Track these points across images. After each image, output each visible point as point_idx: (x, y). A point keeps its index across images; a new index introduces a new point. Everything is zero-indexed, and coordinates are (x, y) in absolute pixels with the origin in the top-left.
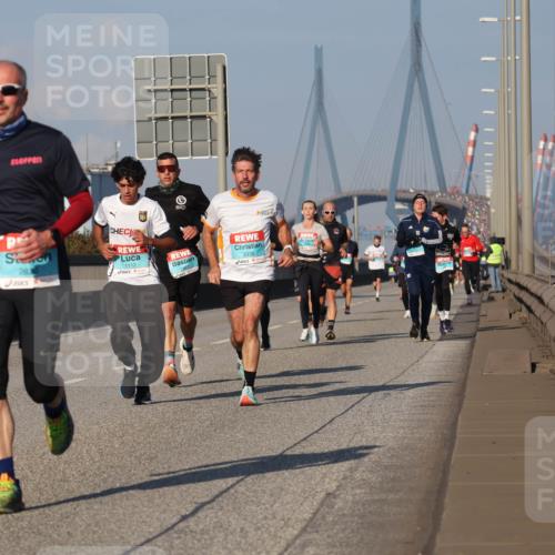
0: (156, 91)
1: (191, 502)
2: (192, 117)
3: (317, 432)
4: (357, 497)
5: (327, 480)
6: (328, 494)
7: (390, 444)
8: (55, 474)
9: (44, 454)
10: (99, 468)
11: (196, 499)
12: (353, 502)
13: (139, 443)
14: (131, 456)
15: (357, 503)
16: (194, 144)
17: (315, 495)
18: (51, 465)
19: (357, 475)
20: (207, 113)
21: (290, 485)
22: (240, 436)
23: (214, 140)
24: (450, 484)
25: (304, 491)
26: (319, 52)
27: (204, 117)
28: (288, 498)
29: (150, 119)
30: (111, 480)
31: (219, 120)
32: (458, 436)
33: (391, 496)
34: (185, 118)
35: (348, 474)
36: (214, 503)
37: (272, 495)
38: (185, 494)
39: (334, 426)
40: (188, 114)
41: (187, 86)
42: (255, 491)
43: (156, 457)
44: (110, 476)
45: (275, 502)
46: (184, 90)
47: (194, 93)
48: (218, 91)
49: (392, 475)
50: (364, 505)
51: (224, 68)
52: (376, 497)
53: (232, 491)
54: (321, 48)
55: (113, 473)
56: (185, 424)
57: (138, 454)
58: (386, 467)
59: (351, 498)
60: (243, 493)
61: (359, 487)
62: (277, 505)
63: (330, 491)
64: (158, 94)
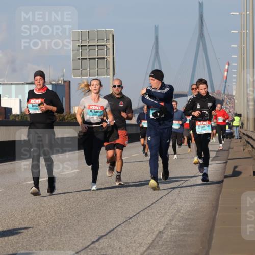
0: (81, 46)
1: (96, 235)
2: (98, 58)
3: (154, 203)
4: (173, 233)
5: (159, 225)
6: (160, 232)
7: (188, 209)
8: (34, 222)
9: (29, 213)
10: (54, 219)
11: (99, 234)
12: (171, 235)
13: (73, 208)
14: (69, 214)
15: (173, 236)
16: (99, 70)
17: (153, 233)
18: (33, 218)
19: (173, 223)
20: (105, 56)
21: (142, 228)
22: (119, 205)
23: (108, 69)
24: (216, 227)
25: (148, 230)
26: (156, 28)
27: (104, 58)
28: (141, 233)
29: (79, 59)
30: (59, 225)
31: (110, 59)
32: (219, 205)
33: (188, 233)
34: (95, 58)
35: (169, 222)
36: (107, 236)
37: (134, 232)
38: (93, 232)
39: (162, 200)
40: (96, 57)
41: (96, 44)
42: (126, 230)
43: (81, 214)
44: (59, 223)
45: (135, 235)
46: (95, 46)
47: (99, 47)
48: (110, 47)
49: (189, 223)
50: (176, 237)
51: (113, 36)
52: (182, 233)
53: (115, 230)
54: (158, 26)
55: (61, 222)
56: (94, 199)
57: (72, 213)
58: (186, 219)
59: (170, 234)
60: (120, 231)
61: (174, 229)
62: (136, 236)
63: (161, 230)
64: (83, 47)
